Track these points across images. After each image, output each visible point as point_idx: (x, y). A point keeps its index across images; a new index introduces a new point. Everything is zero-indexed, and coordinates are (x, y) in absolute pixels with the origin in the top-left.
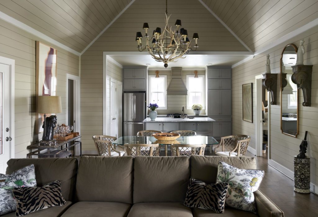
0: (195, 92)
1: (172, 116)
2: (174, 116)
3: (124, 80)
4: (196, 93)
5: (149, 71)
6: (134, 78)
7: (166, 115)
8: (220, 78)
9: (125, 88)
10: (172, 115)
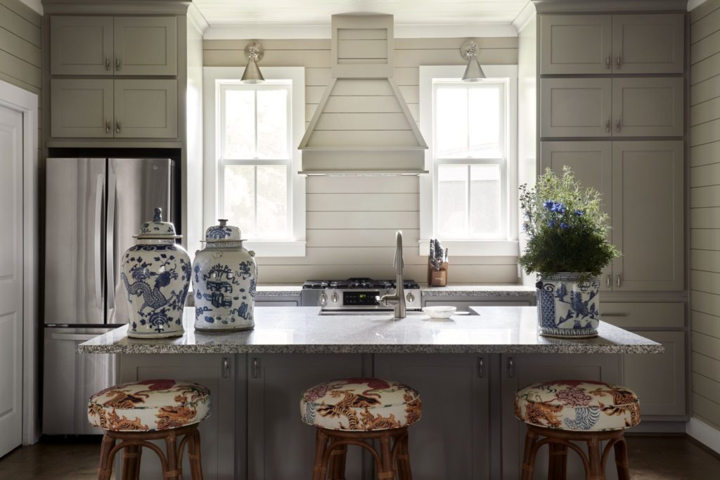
0: (469, 162)
1: (329, 292)
2: (345, 294)
3: (54, 82)
4: (473, 167)
5: (206, 46)
6: (110, 73)
7: (299, 288)
8: (615, 71)
9: (56, 132)
10: (329, 286)
